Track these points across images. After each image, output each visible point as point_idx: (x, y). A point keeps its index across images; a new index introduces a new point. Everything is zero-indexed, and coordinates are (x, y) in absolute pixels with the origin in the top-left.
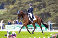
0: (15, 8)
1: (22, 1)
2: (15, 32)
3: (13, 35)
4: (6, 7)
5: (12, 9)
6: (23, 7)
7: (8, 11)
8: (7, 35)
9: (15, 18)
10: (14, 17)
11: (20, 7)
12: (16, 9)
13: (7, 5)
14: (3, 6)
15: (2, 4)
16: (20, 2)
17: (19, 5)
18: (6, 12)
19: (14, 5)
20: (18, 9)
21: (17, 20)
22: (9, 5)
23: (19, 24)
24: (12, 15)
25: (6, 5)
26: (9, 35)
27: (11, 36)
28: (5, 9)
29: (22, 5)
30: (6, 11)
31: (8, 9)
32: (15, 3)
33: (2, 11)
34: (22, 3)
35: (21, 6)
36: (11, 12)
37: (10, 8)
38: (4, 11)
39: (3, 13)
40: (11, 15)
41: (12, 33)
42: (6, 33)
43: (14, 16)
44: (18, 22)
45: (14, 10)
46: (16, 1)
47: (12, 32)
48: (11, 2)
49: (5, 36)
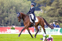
0: (52, 9)
1: (60, 2)
2: (52, 36)
3: (49, 39)
4: (42, 8)
5: (49, 11)
6: (60, 9)
7: (44, 13)
8: (43, 39)
9: (52, 20)
10: (50, 20)
11: (57, 8)
12: (53, 11)
13: (44, 6)
14: (40, 7)
15: (38, 6)
16: (58, 4)
17: (56, 6)
18: (42, 14)
19: (51, 6)
20: (55, 11)
21: (54, 23)
22: (46, 6)
23: (56, 27)
24: (49, 17)
25: (42, 6)
26: (45, 39)
27: (47, 40)
28: (41, 10)
29: (59, 6)
30: (42, 12)
31: (45, 10)
32: (52, 5)
33: (38, 13)
34: (59, 4)
35: (59, 8)
36: (48, 14)
37: (47, 9)
38: (40, 13)
39: (39, 14)
40: (47, 17)
41: (48, 37)
42: (42, 37)
43: (51, 18)
44: (55, 25)
45: (50, 12)
46: (54, 2)
47: (49, 35)
48: (48, 3)
49: (41, 40)
